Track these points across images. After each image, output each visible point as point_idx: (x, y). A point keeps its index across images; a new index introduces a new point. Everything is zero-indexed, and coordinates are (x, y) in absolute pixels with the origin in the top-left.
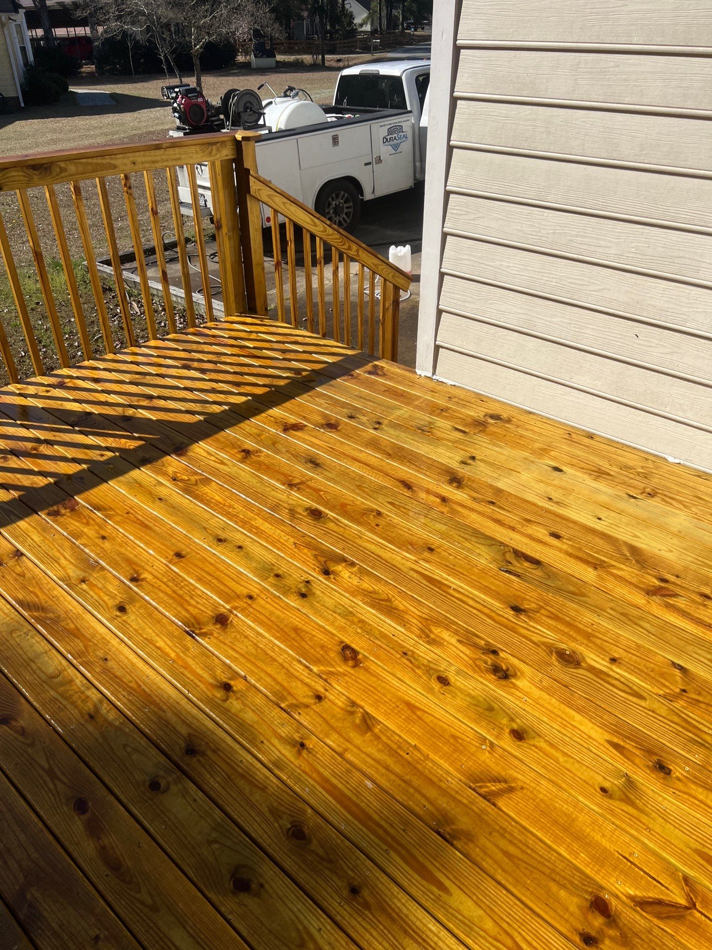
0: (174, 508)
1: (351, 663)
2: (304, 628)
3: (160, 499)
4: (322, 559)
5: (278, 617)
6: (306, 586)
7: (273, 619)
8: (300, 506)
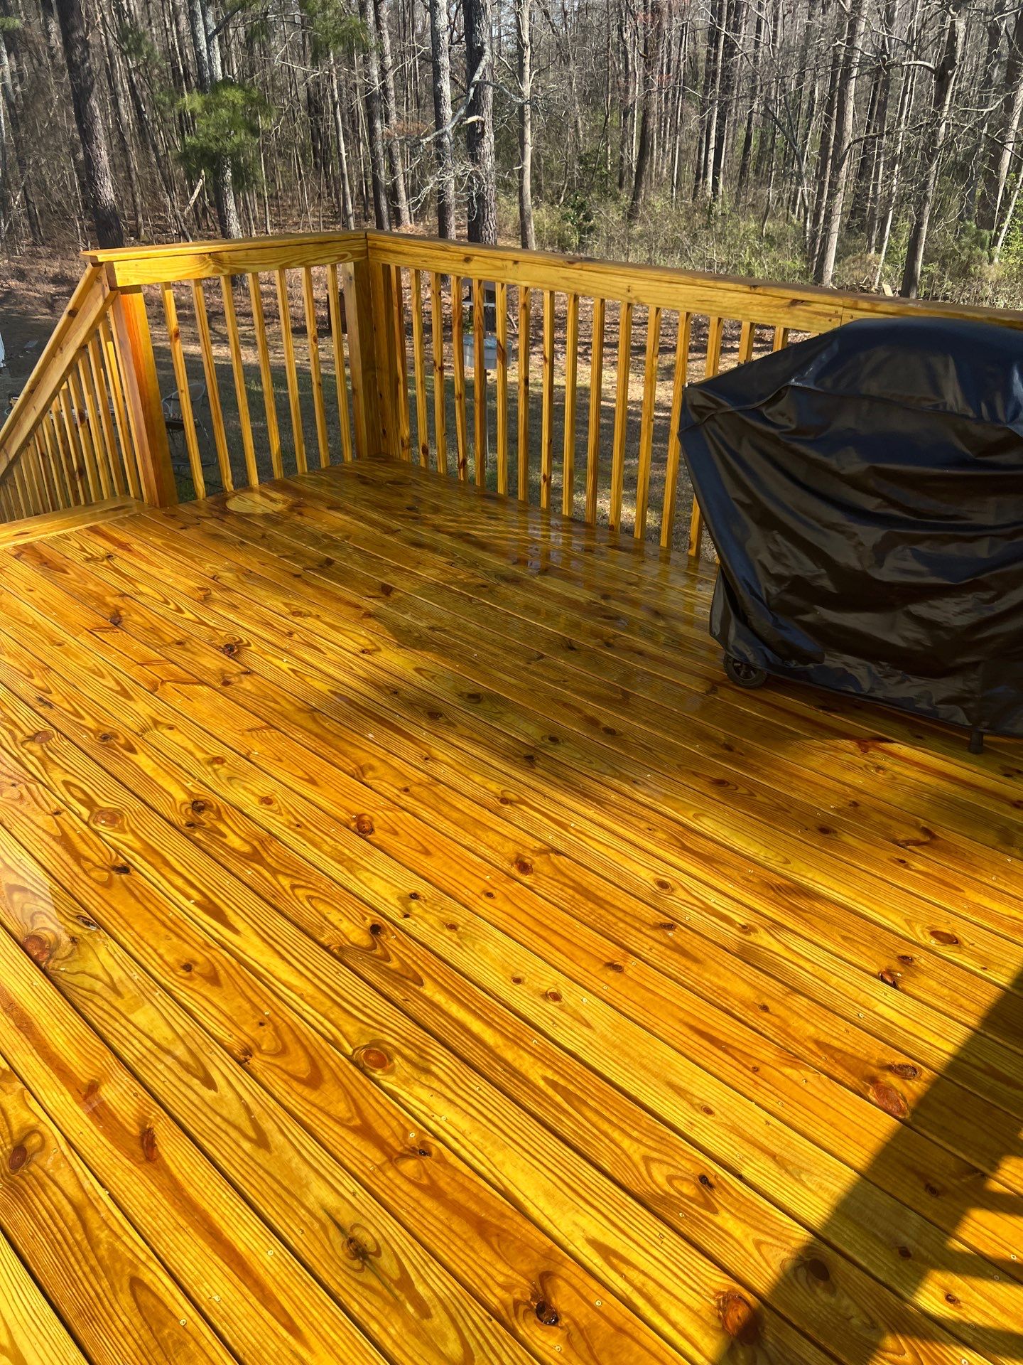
0: (671, 1085)
1: (366, 818)
2: (417, 855)
3: (708, 1111)
4: (378, 952)
5: (450, 868)
6: (409, 910)
7: (458, 867)
8: (406, 1081)
